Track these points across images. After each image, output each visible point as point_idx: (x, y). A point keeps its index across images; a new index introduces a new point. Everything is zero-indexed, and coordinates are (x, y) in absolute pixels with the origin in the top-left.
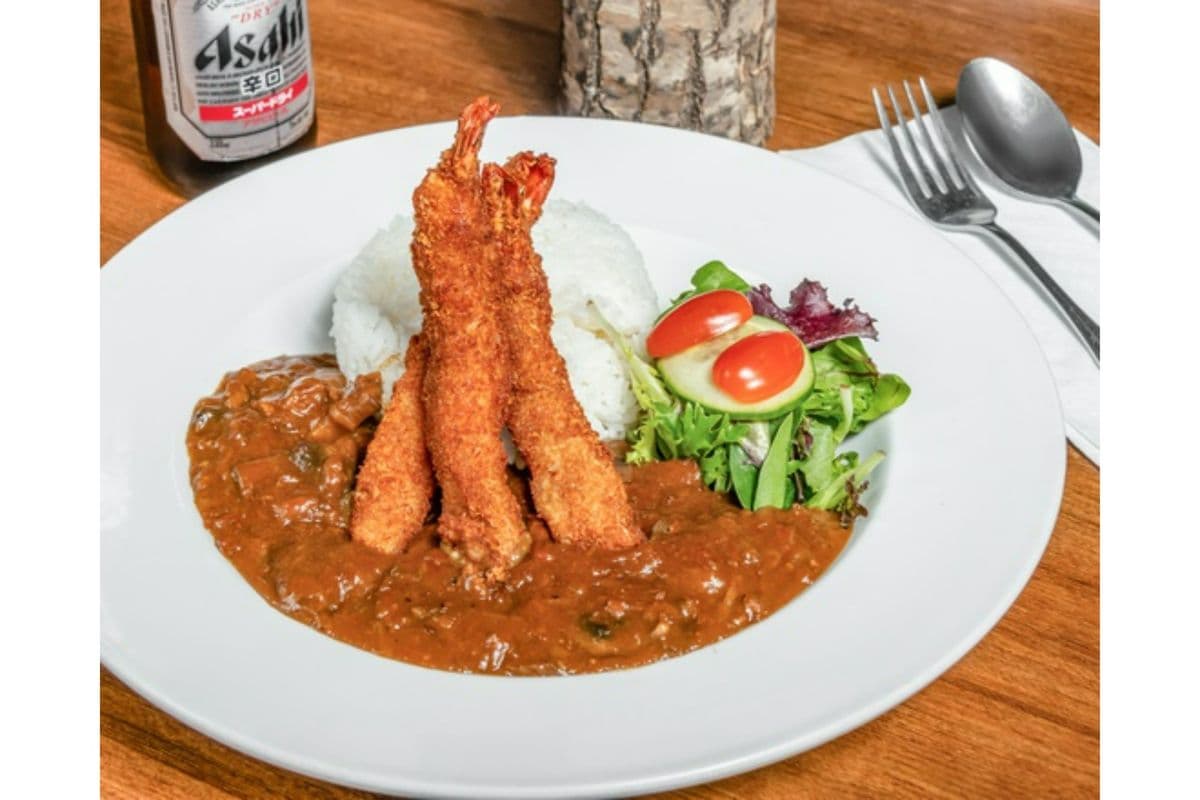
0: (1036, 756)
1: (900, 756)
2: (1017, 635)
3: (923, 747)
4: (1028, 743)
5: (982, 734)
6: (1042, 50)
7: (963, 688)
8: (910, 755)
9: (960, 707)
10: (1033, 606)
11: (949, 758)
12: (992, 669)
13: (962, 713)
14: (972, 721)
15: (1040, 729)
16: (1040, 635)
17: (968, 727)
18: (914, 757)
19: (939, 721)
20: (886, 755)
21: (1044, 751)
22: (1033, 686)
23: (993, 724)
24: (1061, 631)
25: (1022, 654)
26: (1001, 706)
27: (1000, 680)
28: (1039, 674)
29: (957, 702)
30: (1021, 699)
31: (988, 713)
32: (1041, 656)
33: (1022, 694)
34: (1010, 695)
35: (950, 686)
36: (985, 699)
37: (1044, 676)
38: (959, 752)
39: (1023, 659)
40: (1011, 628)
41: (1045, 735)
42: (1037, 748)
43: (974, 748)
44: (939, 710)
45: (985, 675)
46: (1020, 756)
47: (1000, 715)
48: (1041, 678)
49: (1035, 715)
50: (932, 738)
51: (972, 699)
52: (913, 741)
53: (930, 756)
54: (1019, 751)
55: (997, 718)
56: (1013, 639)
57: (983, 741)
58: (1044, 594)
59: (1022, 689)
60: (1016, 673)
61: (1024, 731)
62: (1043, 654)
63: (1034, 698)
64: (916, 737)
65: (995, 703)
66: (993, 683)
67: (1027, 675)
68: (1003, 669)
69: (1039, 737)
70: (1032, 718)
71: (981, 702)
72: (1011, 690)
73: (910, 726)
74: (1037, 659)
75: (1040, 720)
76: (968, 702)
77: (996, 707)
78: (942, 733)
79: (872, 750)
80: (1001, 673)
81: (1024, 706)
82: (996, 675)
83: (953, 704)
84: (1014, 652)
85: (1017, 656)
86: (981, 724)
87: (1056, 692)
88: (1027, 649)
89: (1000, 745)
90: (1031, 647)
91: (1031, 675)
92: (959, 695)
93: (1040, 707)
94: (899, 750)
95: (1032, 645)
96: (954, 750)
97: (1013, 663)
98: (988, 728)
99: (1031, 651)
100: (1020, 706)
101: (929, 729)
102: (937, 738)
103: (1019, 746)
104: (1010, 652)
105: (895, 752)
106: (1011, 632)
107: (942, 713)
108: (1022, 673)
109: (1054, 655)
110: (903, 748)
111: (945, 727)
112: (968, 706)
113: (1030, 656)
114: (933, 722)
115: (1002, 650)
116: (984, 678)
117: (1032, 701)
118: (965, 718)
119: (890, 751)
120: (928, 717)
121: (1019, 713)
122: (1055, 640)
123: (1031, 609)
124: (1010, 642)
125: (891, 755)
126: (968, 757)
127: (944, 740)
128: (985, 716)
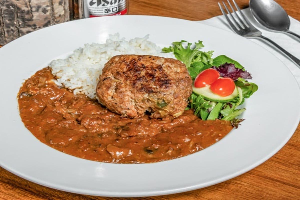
0: (290, 197)
1: (245, 197)
2: (284, 164)
3: (252, 194)
4: (287, 193)
5: (271, 191)
6: (292, 3)
7: (266, 178)
8: (248, 197)
9: (265, 183)
10: (289, 156)
11: (261, 197)
12: (275, 173)
13: (265, 185)
14: (269, 187)
15: (291, 189)
16: (291, 164)
17: (267, 189)
18: (250, 197)
19: (258, 187)
20: (240, 196)
21: (292, 195)
22: (289, 178)
23: (276, 188)
24: (298, 163)
25: (285, 169)
26: (279, 183)
27: (278, 176)
28: (291, 174)
29: (263, 182)
30: (285, 181)
31: (274, 185)
32: (291, 170)
33: (285, 180)
34: (281, 180)
35: (261, 178)
36: (273, 181)
37: (293, 175)
38: (265, 196)
39: (285, 170)
40: (282, 162)
41: (293, 191)
42: (290, 195)
43: (269, 195)
44: (258, 184)
45: (273, 175)
46: (284, 197)
47: (278, 186)
48: (291, 176)
49: (289, 186)
50: (255, 192)
51: (268, 181)
52: (249, 193)
53: (255, 197)
54: (285, 196)
55: (277, 186)
56: (282, 165)
57: (272, 193)
58: (292, 153)
59: (285, 179)
60: (283, 174)
61: (285, 190)
62: (292, 169)
63: (289, 181)
64: (250, 192)
65: (276, 182)
66: (276, 177)
67: (287, 175)
68: (279, 173)
69: (291, 192)
70: (289, 187)
71: (272, 182)
72: (282, 179)
73: (248, 189)
74: (290, 170)
75: (291, 187)
76: (267, 182)
77: (277, 184)
78: (259, 191)
79: (236, 195)
80: (278, 174)
81: (285, 183)
82: (276, 175)
83: (262, 183)
84: (283, 168)
85: (283, 170)
86: (272, 188)
87: (296, 179)
88: (287, 168)
89: (278, 194)
90: (288, 167)
91: (288, 175)
92: (264, 180)
93: (291, 183)
94: (245, 195)
95: (289, 167)
96: (263, 195)
97: (282, 171)
98: (274, 189)
99: (288, 168)
100: (284, 183)
101: (255, 189)
102: (257, 192)
103: (284, 194)
104: (281, 169)
105: (243, 196)
106: (282, 163)
107: (259, 185)
108: (285, 174)
109: (296, 169)
110: (246, 195)
111: (260, 189)
112: (267, 183)
113: (288, 170)
114: (256, 187)
115: (279, 168)
116: (273, 176)
117: (289, 182)
118: (267, 187)
119: (241, 196)
120: (254, 186)
121: (284, 185)
122: (296, 165)
123: (288, 156)
124: (281, 166)
125: (242, 197)
126: (267, 197)
127: (259, 193)
128: (273, 186)
